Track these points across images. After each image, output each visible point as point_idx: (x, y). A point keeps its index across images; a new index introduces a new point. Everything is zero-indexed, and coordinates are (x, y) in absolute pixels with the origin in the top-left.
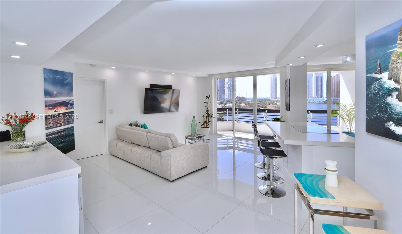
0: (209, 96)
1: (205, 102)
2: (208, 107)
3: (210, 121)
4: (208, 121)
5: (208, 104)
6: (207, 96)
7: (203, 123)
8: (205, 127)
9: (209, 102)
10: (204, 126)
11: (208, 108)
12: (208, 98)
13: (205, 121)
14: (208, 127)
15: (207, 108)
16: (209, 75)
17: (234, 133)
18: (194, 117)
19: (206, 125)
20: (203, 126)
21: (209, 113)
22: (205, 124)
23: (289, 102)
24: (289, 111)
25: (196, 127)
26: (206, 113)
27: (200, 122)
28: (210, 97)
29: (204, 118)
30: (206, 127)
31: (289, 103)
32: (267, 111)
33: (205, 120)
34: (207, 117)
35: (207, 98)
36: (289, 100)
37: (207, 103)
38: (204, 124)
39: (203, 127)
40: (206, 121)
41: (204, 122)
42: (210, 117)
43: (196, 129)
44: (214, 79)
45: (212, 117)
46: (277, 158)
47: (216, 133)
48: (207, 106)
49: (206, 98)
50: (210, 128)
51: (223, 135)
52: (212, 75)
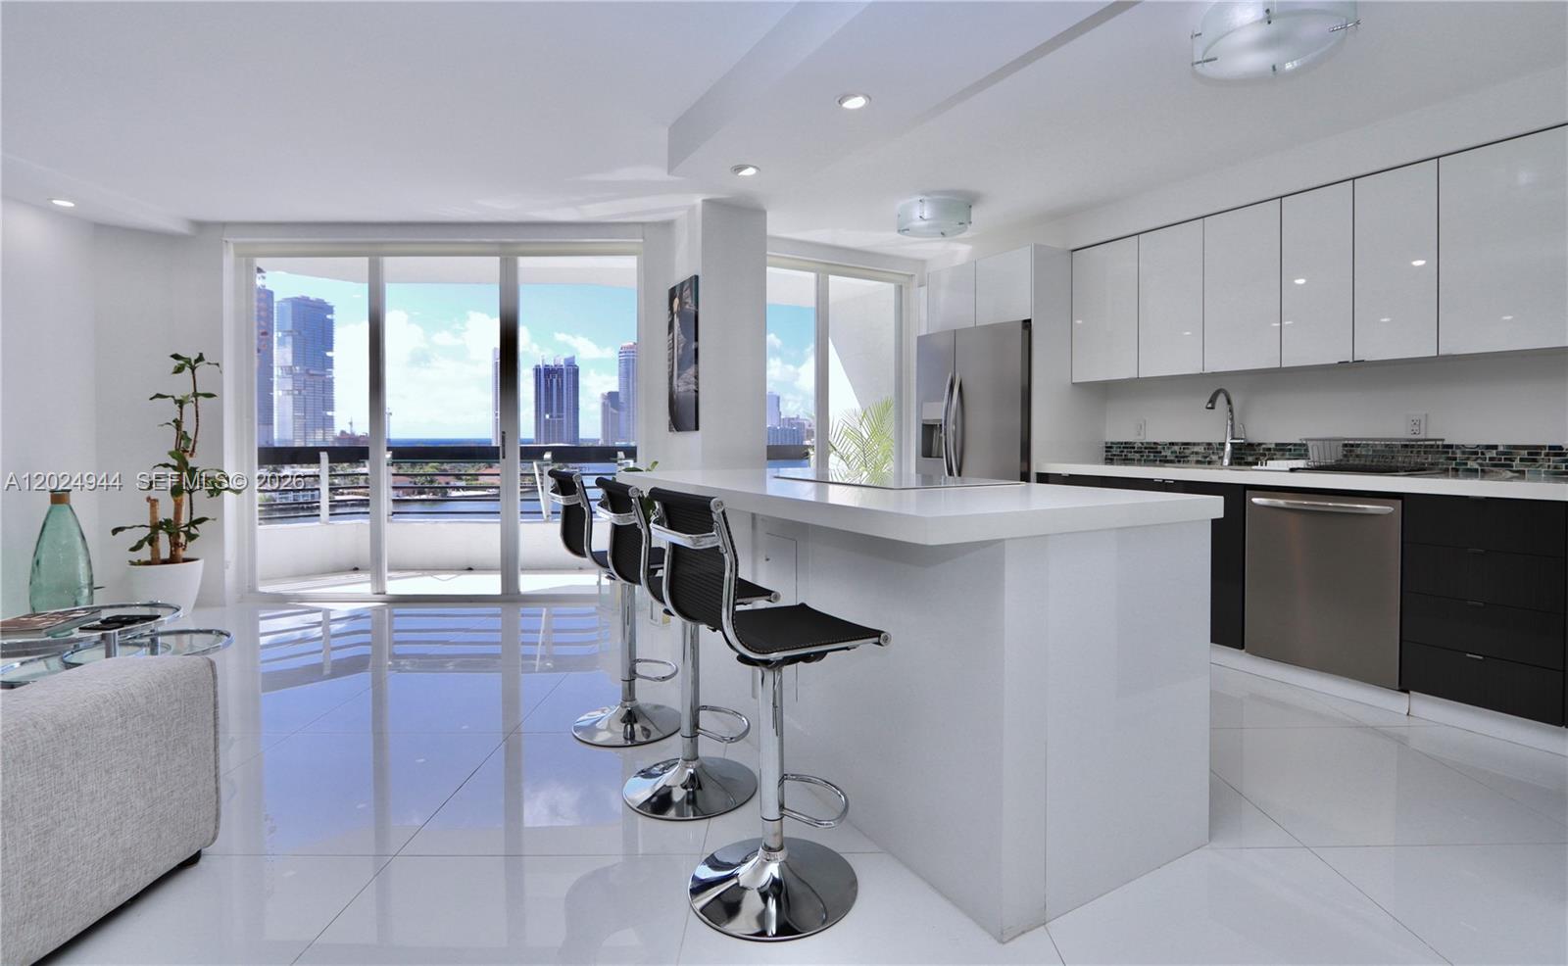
0: (200, 358)
1: (159, 396)
2: (188, 427)
3: (202, 520)
4: (185, 519)
5: (189, 408)
6: (176, 357)
7: (147, 532)
8: (165, 562)
9: (196, 395)
10: (155, 551)
11: (191, 435)
12: (188, 370)
13: (161, 518)
14: (186, 560)
15: (182, 436)
16: (200, 226)
17: (378, 579)
18: (59, 498)
19: (175, 544)
20: (145, 553)
21: (194, 470)
22: (164, 538)
23: (697, 384)
24: (697, 429)
25: (82, 565)
26: (175, 463)
27: (115, 531)
28: (201, 368)
29: (153, 502)
30: (173, 559)
31: (697, 392)
32: (548, 456)
33: (166, 511)
34: (176, 491)
35: (179, 370)
36: (696, 377)
37: (181, 403)
38: (152, 540)
39: (147, 563)
40: (167, 522)
41: (156, 527)
42: (201, 496)
43: (84, 580)
44: (238, 255)
45: (216, 491)
46: (821, 655)
47: (253, 590)
48: (178, 424)
49: (172, 369)
50: (199, 564)
51: (302, 599)
52: (224, 225)
